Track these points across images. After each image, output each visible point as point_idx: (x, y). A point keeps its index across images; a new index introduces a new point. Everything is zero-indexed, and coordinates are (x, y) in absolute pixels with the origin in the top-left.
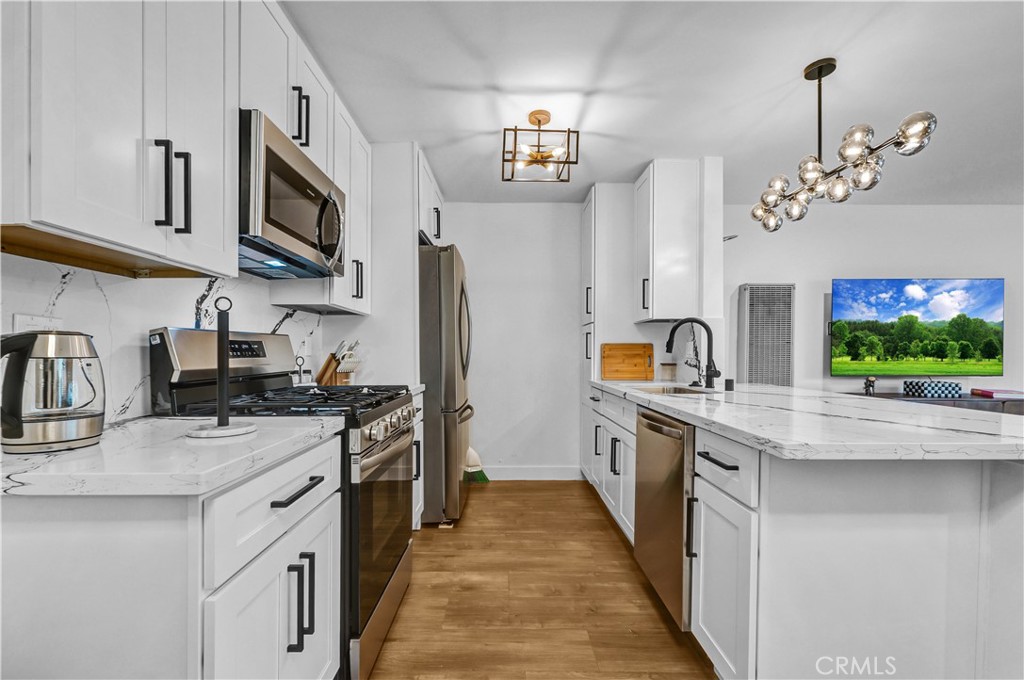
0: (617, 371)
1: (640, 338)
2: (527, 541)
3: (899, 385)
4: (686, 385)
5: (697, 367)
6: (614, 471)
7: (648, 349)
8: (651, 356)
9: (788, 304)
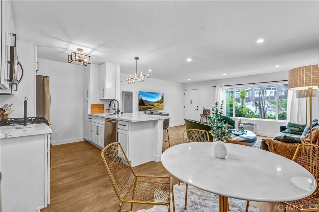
0: (95, 111)
1: (101, 103)
2: (74, 155)
3: (149, 112)
4: (113, 114)
5: (115, 110)
6: (98, 134)
7: (103, 105)
8: (104, 107)
9: (132, 96)
